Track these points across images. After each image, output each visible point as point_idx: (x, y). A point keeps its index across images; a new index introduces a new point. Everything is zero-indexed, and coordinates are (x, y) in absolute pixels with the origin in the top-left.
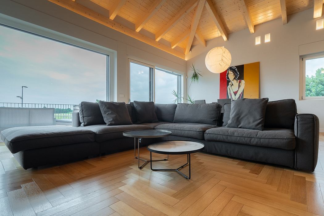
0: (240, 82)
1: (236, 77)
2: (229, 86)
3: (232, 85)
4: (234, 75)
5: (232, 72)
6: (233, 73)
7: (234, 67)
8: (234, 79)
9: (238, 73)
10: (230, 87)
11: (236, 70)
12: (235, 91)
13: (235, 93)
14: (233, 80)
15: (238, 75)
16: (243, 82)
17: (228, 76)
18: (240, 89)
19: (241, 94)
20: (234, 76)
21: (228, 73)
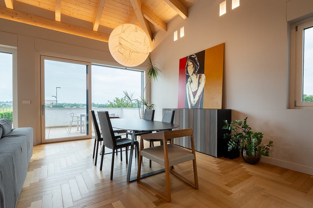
0: (200, 77)
1: (196, 70)
2: (188, 83)
3: (191, 83)
4: (194, 67)
5: (191, 63)
6: (193, 64)
7: (194, 56)
8: (194, 72)
9: (198, 64)
10: (189, 85)
11: (196, 59)
12: (194, 90)
13: (195, 94)
14: (192, 75)
15: (198, 67)
16: (203, 76)
17: (187, 69)
18: (199, 87)
19: (200, 96)
20: (194, 69)
21: (188, 64)
